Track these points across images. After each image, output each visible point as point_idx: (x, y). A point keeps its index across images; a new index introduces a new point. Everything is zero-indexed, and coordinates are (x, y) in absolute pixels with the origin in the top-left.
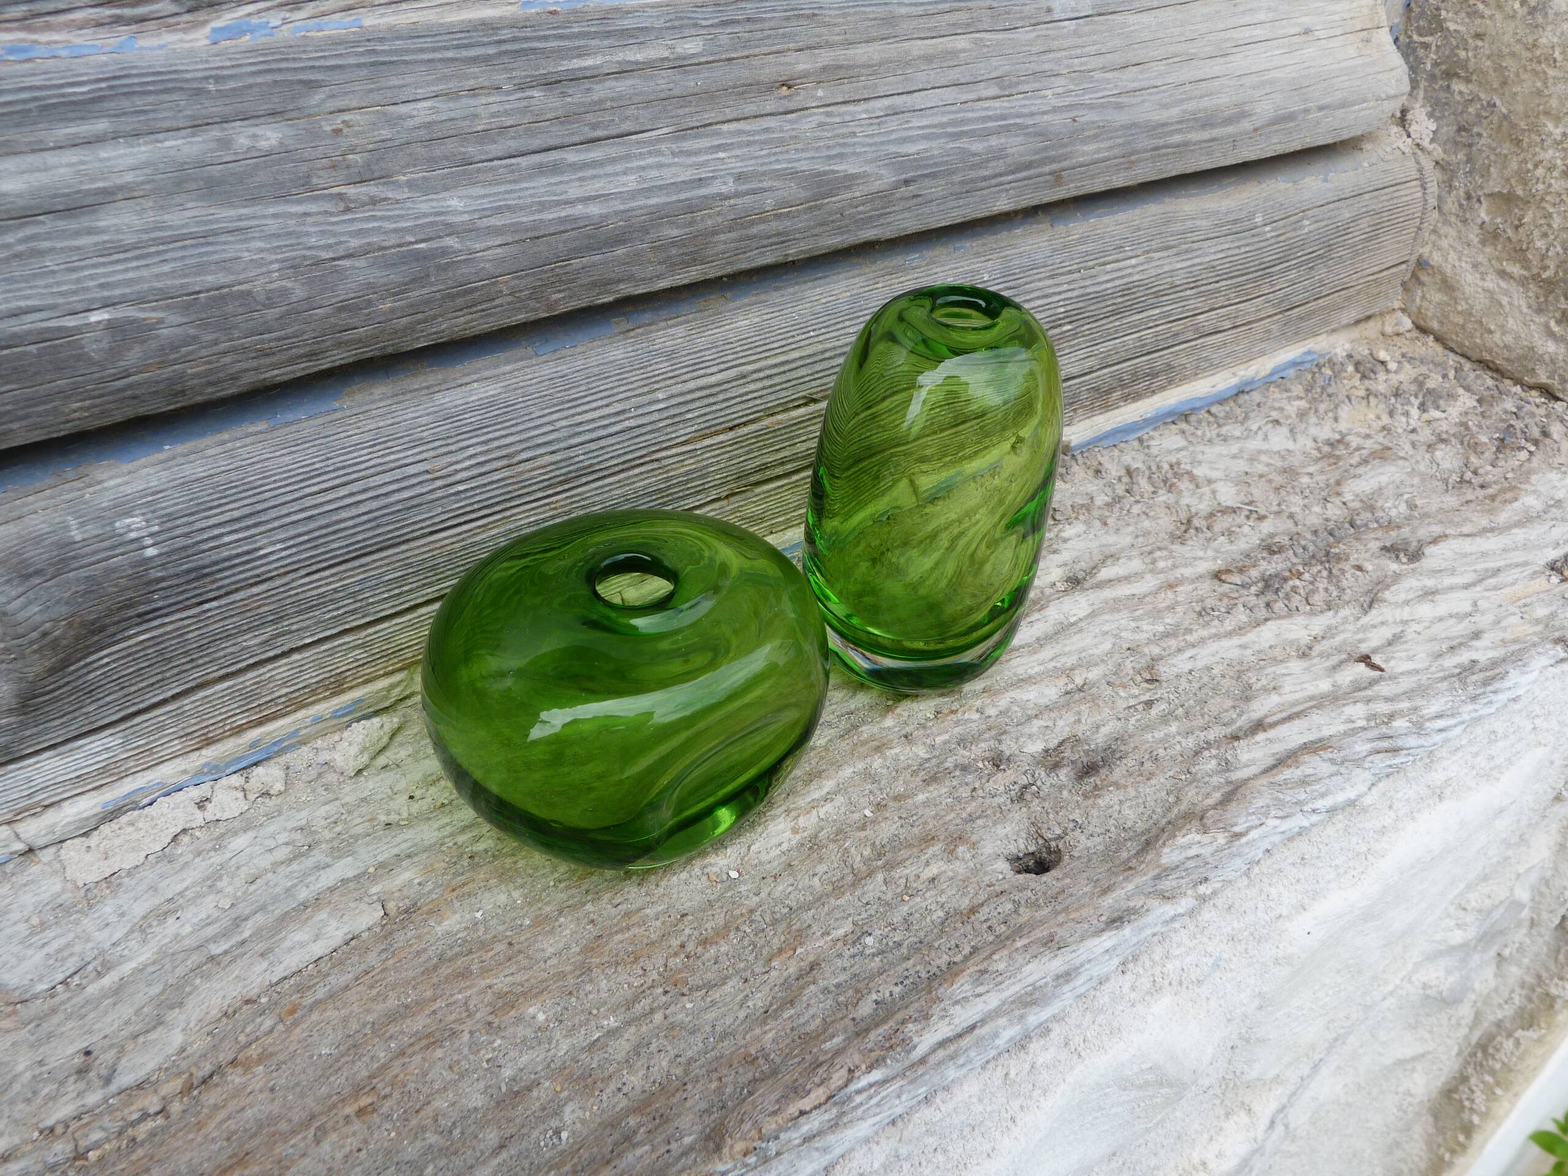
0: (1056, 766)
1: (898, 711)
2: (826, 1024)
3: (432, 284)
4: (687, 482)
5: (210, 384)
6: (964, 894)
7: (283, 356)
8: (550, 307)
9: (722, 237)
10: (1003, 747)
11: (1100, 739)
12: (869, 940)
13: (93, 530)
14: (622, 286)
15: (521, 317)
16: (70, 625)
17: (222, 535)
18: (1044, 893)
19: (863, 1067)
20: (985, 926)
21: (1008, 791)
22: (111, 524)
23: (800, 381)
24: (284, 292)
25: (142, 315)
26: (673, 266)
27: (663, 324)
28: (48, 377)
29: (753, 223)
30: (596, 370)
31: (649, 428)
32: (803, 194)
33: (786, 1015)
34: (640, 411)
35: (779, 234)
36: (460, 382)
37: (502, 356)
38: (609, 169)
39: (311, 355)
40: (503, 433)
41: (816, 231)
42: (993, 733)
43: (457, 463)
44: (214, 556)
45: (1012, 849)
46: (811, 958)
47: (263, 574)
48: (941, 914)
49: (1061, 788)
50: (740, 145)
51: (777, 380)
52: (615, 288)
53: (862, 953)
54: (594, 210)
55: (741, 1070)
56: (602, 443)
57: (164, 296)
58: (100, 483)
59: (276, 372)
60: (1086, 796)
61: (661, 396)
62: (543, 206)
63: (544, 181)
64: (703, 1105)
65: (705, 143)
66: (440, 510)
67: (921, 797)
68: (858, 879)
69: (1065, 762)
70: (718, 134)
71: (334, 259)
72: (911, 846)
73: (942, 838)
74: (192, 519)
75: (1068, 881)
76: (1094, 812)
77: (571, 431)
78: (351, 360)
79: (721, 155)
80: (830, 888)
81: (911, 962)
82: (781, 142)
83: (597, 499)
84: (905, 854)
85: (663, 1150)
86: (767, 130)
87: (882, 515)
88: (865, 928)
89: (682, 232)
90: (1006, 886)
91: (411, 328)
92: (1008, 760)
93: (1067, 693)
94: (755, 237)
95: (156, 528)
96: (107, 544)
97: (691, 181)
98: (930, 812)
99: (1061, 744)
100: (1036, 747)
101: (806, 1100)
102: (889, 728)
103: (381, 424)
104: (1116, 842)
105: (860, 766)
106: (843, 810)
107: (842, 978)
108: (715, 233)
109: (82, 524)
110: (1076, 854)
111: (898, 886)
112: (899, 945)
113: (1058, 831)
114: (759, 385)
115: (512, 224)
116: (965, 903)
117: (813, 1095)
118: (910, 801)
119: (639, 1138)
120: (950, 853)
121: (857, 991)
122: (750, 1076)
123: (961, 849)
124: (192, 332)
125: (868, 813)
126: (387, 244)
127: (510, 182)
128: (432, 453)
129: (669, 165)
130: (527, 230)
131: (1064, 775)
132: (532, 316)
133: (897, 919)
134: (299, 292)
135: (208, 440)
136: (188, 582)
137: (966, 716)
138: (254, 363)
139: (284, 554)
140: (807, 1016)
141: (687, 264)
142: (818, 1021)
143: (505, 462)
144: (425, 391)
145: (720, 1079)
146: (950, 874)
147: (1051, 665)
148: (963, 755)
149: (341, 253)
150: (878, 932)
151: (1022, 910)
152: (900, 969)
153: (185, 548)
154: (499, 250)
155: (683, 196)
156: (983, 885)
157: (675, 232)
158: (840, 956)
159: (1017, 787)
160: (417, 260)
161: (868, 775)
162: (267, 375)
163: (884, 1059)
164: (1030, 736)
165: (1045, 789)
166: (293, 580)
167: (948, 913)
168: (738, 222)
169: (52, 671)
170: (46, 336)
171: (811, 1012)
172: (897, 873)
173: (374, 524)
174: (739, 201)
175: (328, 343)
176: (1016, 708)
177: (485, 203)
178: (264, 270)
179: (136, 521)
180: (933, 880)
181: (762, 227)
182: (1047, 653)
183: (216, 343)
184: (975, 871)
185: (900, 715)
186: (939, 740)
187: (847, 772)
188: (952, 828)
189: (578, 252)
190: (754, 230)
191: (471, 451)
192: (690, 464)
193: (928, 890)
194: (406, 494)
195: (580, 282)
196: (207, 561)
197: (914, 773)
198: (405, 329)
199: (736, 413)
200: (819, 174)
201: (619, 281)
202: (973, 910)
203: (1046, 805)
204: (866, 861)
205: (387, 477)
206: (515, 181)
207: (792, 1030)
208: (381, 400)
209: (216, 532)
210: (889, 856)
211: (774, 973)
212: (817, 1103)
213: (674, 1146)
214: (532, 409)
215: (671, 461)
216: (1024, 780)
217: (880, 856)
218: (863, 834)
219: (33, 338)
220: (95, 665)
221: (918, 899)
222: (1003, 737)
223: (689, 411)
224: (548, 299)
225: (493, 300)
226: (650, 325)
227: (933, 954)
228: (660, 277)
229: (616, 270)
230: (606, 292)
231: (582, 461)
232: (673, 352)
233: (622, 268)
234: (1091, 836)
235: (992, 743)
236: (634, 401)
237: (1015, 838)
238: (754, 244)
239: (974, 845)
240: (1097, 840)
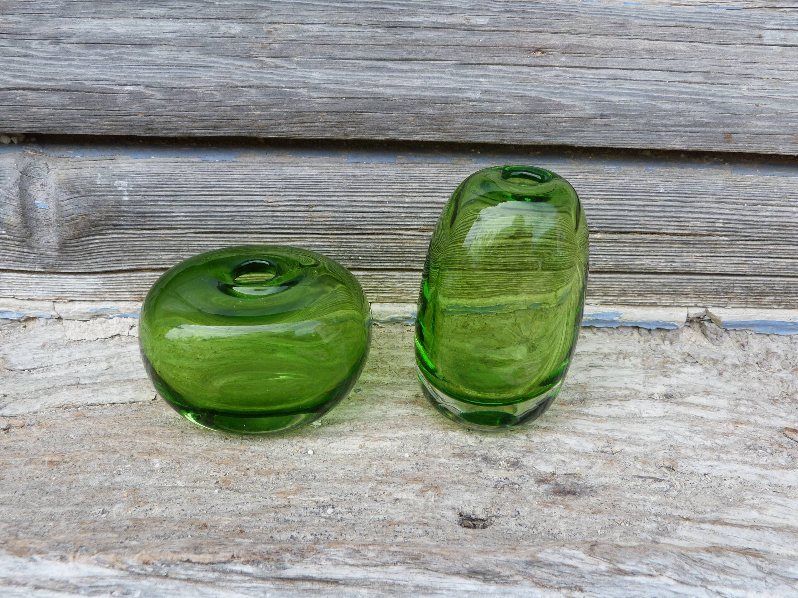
0: (544, 482)
3: (284, 108)
4: (416, 253)
5: (164, 128)
6: (404, 515)
7: (201, 124)
8: (346, 134)
9: (461, 120)
10: (524, 459)
11: (592, 482)
12: (330, 510)
13: (105, 181)
14: (390, 133)
15: (328, 135)
16: (83, 219)
17: (158, 201)
18: (448, 536)
19: (243, 559)
20: (394, 534)
21: (499, 481)
22: (114, 181)
24: (212, 95)
25: (146, 92)
26: (424, 128)
27: (425, 165)
28: (98, 108)
29: (483, 117)
30: (374, 177)
32: (524, 108)
34: (393, 205)
35: (499, 126)
36: (300, 164)
37: (328, 158)
38: (409, 75)
39: (214, 127)
40: (310, 194)
41: (525, 130)
43: (281, 201)
44: (152, 209)
45: (468, 511)
46: (291, 502)
47: (172, 225)
48: (381, 517)
49: (533, 493)
50: (496, 77)
52: (386, 132)
53: (318, 513)
54: (389, 91)
56: (365, 215)
57: (160, 87)
58: (118, 163)
59: (196, 131)
60: (541, 504)
61: (407, 200)
62: (361, 85)
63: (369, 74)
65: (476, 72)
66: (265, 222)
67: (442, 460)
69: (552, 482)
70: (486, 69)
71: (242, 87)
73: (427, 483)
74: (148, 189)
76: (536, 514)
77: (348, 203)
78: (234, 135)
79: (482, 80)
82: (526, 80)
83: (357, 244)
85: (121, 541)
86: (519, 72)
88: (335, 504)
89: (436, 112)
91: (268, 126)
92: (520, 467)
93: (602, 452)
94: (482, 124)
95: (131, 189)
96: (108, 189)
97: (453, 89)
98: (437, 469)
100: (546, 469)
101: (196, 556)
103: (251, 173)
105: (428, 432)
106: (395, 448)
108: (456, 117)
109: (103, 178)
110: (497, 529)
112: (342, 520)
113: (503, 513)
115: (339, 89)
116: (399, 519)
117: (202, 556)
118: (433, 459)
120: (422, 493)
121: (290, 527)
123: (431, 493)
124: (163, 103)
125: (407, 455)
126: (270, 85)
127: (351, 71)
128: (270, 193)
129: (446, 79)
130: (345, 93)
131: (543, 487)
133: (357, 508)
134: (218, 96)
135: (171, 159)
136: (137, 217)
138: (187, 124)
139: (184, 219)
141: (434, 130)
143: (307, 209)
144: (280, 164)
145: (180, 527)
146: (412, 502)
147: (604, 433)
148: (493, 452)
149: (246, 84)
150: (339, 509)
153: (140, 201)
154: (326, 100)
155: (444, 95)
156: (421, 515)
157: (431, 112)
158: (306, 509)
159: (506, 481)
160: (281, 95)
161: (427, 439)
162: (192, 131)
163: (259, 563)
164: (548, 461)
165: (523, 490)
166: (186, 233)
167: (385, 518)
168: (475, 114)
169: (75, 237)
170: (104, 91)
172: (383, 487)
173: (230, 218)
174: (479, 104)
175: (224, 124)
176: (554, 444)
177: (331, 78)
178: (208, 84)
179: (124, 183)
180: (397, 500)
181: (489, 120)
182: (608, 425)
183: (172, 110)
184: (427, 508)
187: (417, 432)
188: (439, 481)
189: (369, 110)
190: (484, 121)
191: (290, 198)
193: (389, 503)
194: (251, 209)
195: (365, 125)
196: (148, 210)
197: (454, 448)
198: (263, 126)
200: (540, 100)
201: (389, 130)
202: (398, 524)
203: (512, 497)
204: (376, 475)
205: (243, 198)
206: (353, 71)
209: (156, 198)
210: (389, 477)
212: (201, 561)
214: (330, 187)
215: (406, 237)
216: (515, 480)
217: (385, 475)
218: (388, 462)
219: (98, 91)
220: (93, 242)
221: (378, 504)
222: (528, 454)
223: (422, 213)
224: (345, 130)
225: (314, 123)
226: (418, 163)
227: (350, 531)
228: (415, 133)
229: (389, 123)
230: (380, 134)
231: (351, 221)
232: (424, 179)
233: (393, 123)
234: (520, 525)
235: (519, 455)
236: (390, 198)
237: (475, 505)
238: (481, 128)
239: (440, 495)
240: (522, 529)
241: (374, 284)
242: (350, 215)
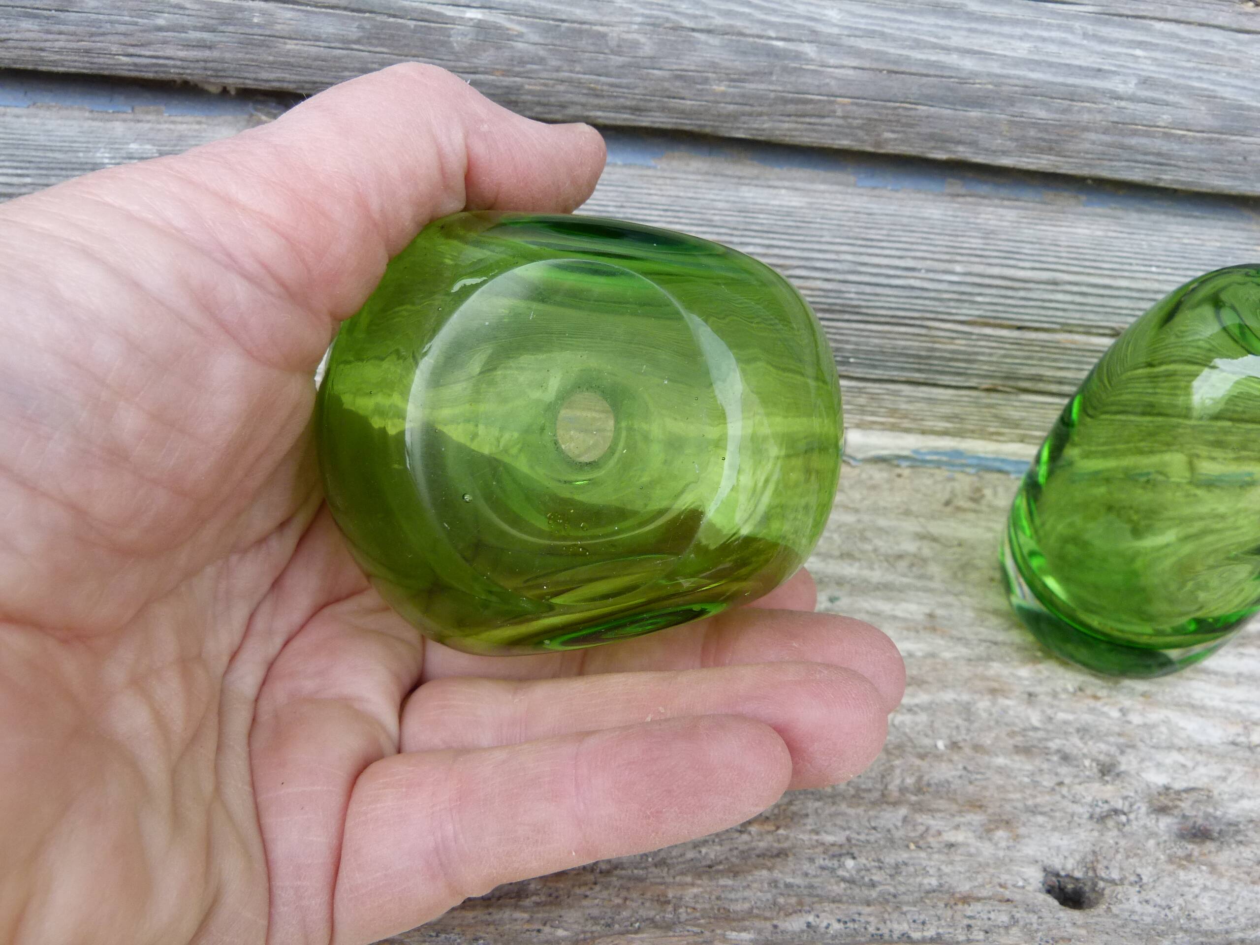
0: (1163, 810)
1: (1041, 667)
2: (749, 914)
3: (771, 83)
4: (951, 360)
5: (539, 104)
6: (970, 879)
7: (611, 103)
8: (878, 144)
9: (1093, 136)
10: (1123, 759)
11: (1234, 810)
12: (850, 863)
14: (961, 148)
15: (845, 143)
18: (1050, 929)
20: (966, 922)
21: (1094, 805)
23: (1116, 312)
24: (635, 45)
25: (508, 25)
26: (1024, 146)
27: (997, 202)
28: (414, 52)
29: (1135, 133)
30: (905, 220)
31: (932, 295)
32: (1210, 122)
33: (723, 881)
34: (931, 275)
35: (1159, 154)
36: (771, 183)
37: (822, 174)
38: (1006, 29)
39: (635, 110)
40: (787, 244)
41: (1204, 166)
42: (1122, 740)
45: (1057, 863)
46: (786, 845)
48: (934, 882)
49: (1153, 834)
50: (1166, 49)
51: (1091, 300)
52: (952, 146)
53: (833, 870)
54: (969, 64)
55: (648, 904)
56: (879, 290)
57: (534, 14)
59: (599, 114)
60: (1171, 860)
61: (958, 268)
62: (918, 44)
63: (931, 20)
64: (595, 912)
65: (1127, 34)
67: (1000, 761)
68: (884, 800)
69: (1176, 812)
70: (1148, 30)
71: (693, 30)
72: (955, 800)
73: (990, 811)
75: (1083, 932)
76: (1168, 881)
77: (853, 267)
78: (669, 126)
79: (1138, 52)
80: (852, 791)
81: (866, 910)
82: (1216, 60)
83: (853, 339)
84: (942, 804)
85: (536, 927)
86: (1206, 42)
87: (1141, 475)
88: (855, 850)
89: (1052, 116)
90: (1018, 897)
91: (734, 117)
92: (1118, 775)
93: (1234, 743)
94: (1130, 148)
97: (1087, 69)
98: (999, 780)
99: (1188, 790)
100: (1157, 779)
102: (1020, 678)
103: (682, 194)
104: (1169, 923)
105: (965, 697)
106: (920, 728)
107: (798, 881)
108: (1086, 129)
110: (1115, 910)
111: (915, 830)
112: (873, 885)
113: (1115, 875)
114: (1068, 298)
115: (877, 52)
116: (965, 887)
118: (986, 758)
119: (527, 902)
120: (986, 832)
121: (800, 903)
122: (652, 913)
123: (1001, 834)
124: (542, 53)
125: (941, 744)
126: (748, 31)
127: (899, 11)
129: (1074, 45)
130: (888, 62)
131: (1165, 823)
132: (856, 146)
133: (890, 859)
134: (648, 48)
137: (1106, 709)
138: (583, 100)
140: (739, 895)
141: (1042, 151)
142: (746, 906)
144: (736, 180)
145: (626, 899)
146: (973, 850)
147: (1235, 707)
148: (1074, 744)
149: (702, 26)
150: (863, 861)
151: (1014, 930)
152: (854, 909)
154: (851, 72)
155: (1070, 81)
156: (996, 881)
157: (1042, 114)
158: (811, 860)
159: (1106, 807)
160: (768, 55)
161: (967, 711)
164: (1159, 765)
165: (1135, 825)
167: (941, 885)
168: (1119, 127)
170: (426, 17)
171: (747, 893)
172: (923, 819)
174: (1130, 106)
175: (654, 104)
176: (1164, 729)
177: (862, 24)
178: (627, 19)
180: (951, 845)
181: (1144, 141)
182: (1239, 693)
183: (558, 69)
184: (1000, 863)
185: (1039, 672)
186: (1061, 716)
187: (949, 696)
188: (1008, 807)
189: (930, 100)
190: (1133, 141)
192: (960, 345)
193: (939, 852)
195: (918, 129)
197: (1012, 734)
198: (729, 116)
199: (1029, 315)
200: (1241, 107)
201: (960, 142)
202: (966, 900)
203: (1123, 843)
204: (903, 790)
206: (903, 12)
207: (718, 898)
208: (693, 173)
210: (928, 797)
211: (745, 837)
213: (547, 929)
214: (825, 233)
215: (941, 334)
216: (1119, 804)
217: (919, 790)
218: (918, 762)
219: (415, 15)
221: (923, 855)
222: (1129, 750)
223: (980, 294)
224: (879, 135)
225: (824, 117)
226: (984, 197)
227: (895, 915)
228: (1004, 153)
229: (962, 130)
230: (941, 149)
231: (851, 299)
232: (992, 232)
233: (969, 131)
234: (1147, 902)
235: (1113, 750)
236: (929, 263)
237: (1066, 854)
238: (1126, 155)
239: (1017, 838)
240: (1150, 909)
241: (862, 401)
242: (853, 288)
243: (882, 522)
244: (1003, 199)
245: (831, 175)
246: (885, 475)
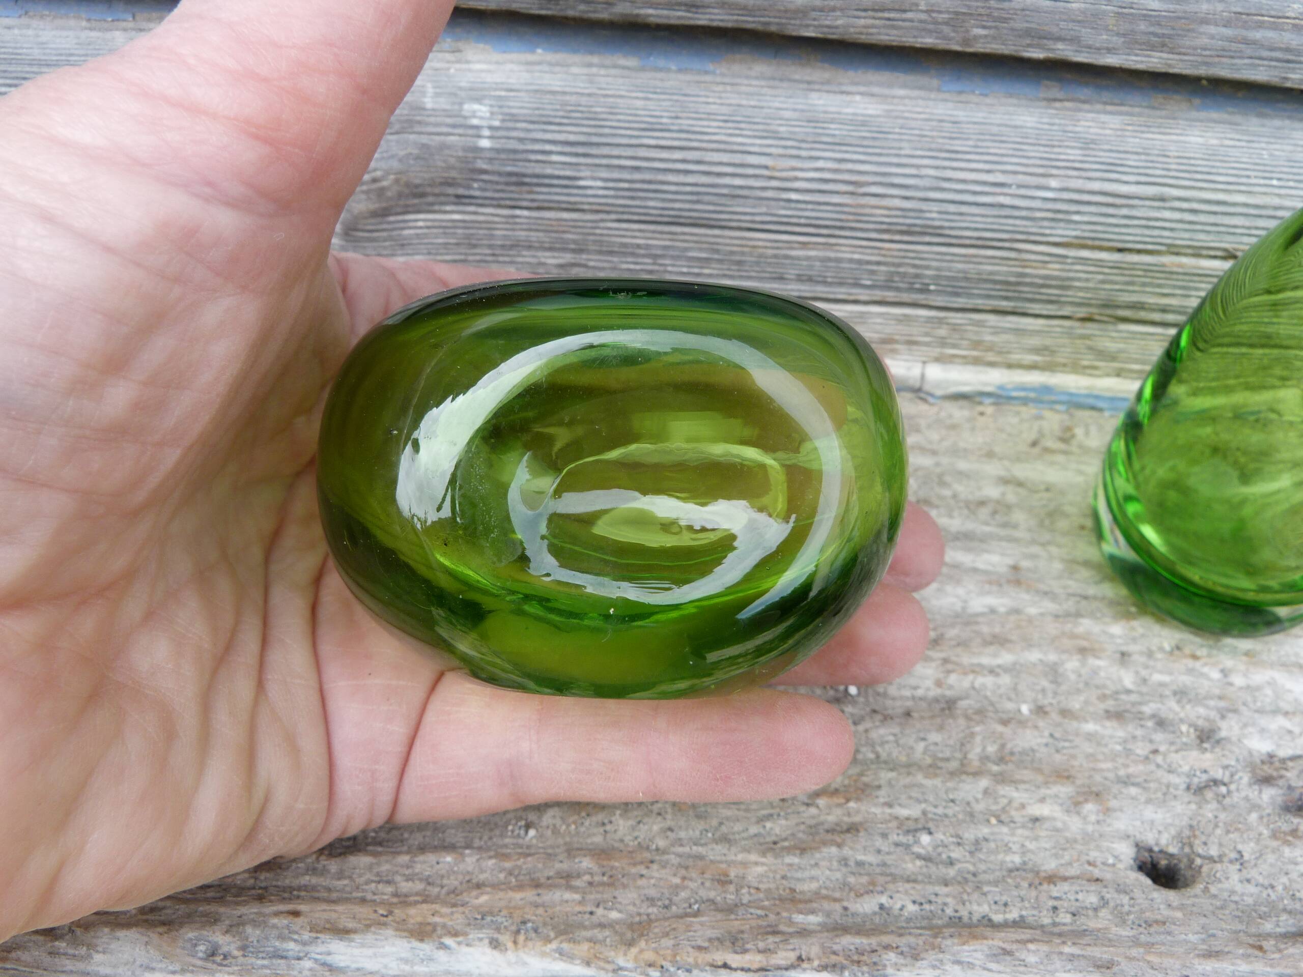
0: (1267, 780)
1: (1135, 623)
2: (818, 896)
4: (1042, 286)
6: (1056, 856)
8: (966, 42)
9: (1212, 29)
10: (1223, 725)
12: (925, 839)
13: (443, 103)
14: (1060, 46)
15: (928, 41)
16: (397, 181)
17: (550, 153)
18: (1142, 911)
19: (816, 963)
20: (1051, 903)
21: (1191, 775)
22: (461, 104)
23: (1231, 231)
26: (1132, 42)
27: (1099, 107)
29: (1260, 25)
30: (995, 129)
31: (1024, 213)
33: (789, 859)
34: (1023, 192)
35: (1287, 50)
36: (844, 88)
37: (901, 77)
39: (690, 6)
40: (863, 158)
42: (1222, 704)
43: (802, 170)
44: (538, 169)
45: (1150, 838)
46: (857, 819)
47: (575, 203)
48: (1017, 859)
49: (1255, 807)
51: (1202, 218)
52: (1050, 44)
53: (907, 847)
55: (708, 884)
56: (964, 209)
58: (468, 62)
59: (650, 11)
60: (1274, 835)
61: (1054, 183)
64: (652, 892)
66: (764, 210)
67: (1090, 727)
68: (963, 771)
69: (1281, 782)
72: (1039, 770)
73: (1078, 782)
74: (531, 126)
75: (1179, 915)
76: (1271, 858)
77: (935, 183)
78: (730, 25)
80: (929, 761)
81: (945, 890)
83: (934, 264)
84: (1026, 774)
85: (589, 909)
87: (1252, 413)
88: (931, 825)
89: (1167, 7)
90: (1108, 876)
91: (803, 12)
92: (1218, 742)
94: (1255, 42)
95: (497, 123)
96: (449, 121)
98: (1088, 748)
99: (1293, 758)
100: (1260, 746)
101: (738, 957)
102: (1112, 636)
103: (744, 102)
104: (1272, 905)
105: (1052, 657)
106: (1002, 691)
107: (871, 858)
108: (1205, 21)
109: (437, 95)
110: (1213, 890)
111: (997, 803)
112: (951, 863)
113: (1214, 852)
114: (1177, 216)
116: (1050, 865)
117: (747, 957)
118: (1075, 724)
119: (577, 883)
120: (1075, 805)
121: (873, 883)
122: (712, 894)
123: (1090, 807)
125: (1025, 709)
128: (781, 151)
131: (1268, 795)
132: (941, 45)
133: (969, 834)
135: (577, 58)
136: (507, 184)
137: (1206, 670)
139: (601, 192)
140: (806, 874)
141: (1153, 48)
142: (814, 886)
143: (850, 188)
144: (805, 86)
145: (684, 878)
146: (1059, 825)
148: (1171, 708)
150: (940, 836)
151: (1103, 913)
152: (930, 889)
153: (515, 151)
156: (1084, 858)
158: (884, 836)
159: (1204, 777)
161: (1054, 672)
162: (643, 12)
163: (843, 968)
164: (1262, 731)
165: (1236, 798)
166: (602, 221)
167: (1025, 863)
168: (1243, 18)
169: (374, 214)
171: (815, 872)
172: (1006, 791)
173: (695, 198)
176: (1268, 691)
179: (482, 110)
180: (1036, 820)
181: (1270, 34)
184: (1088, 838)
185: (1133, 629)
186: (1157, 677)
187: (1034, 656)
188: (1098, 778)
190: (1258, 35)
191: (820, 164)
192: (1054, 269)
193: (1023, 826)
194: (738, 182)
195: (1012, 24)
196: (529, 171)
197: (1103, 698)
199: (1132, 235)
201: (1059, 39)
202: (1052, 879)
203: (1222, 816)
204: (985, 759)
205: (725, 158)
207: (784, 877)
208: (757, 78)
209: (548, 147)
210: (1010, 766)
211: (813, 811)
212: (746, 966)
213: (600, 911)
214: (904, 145)
215: (1033, 257)
216: (1219, 774)
217: (1001, 760)
218: (1000, 728)
220: (411, 224)
221: (1005, 830)
222: (1230, 715)
223: (1078, 213)
224: (967, 31)
225: (905, 11)
226: (1084, 102)
227: (975, 896)
228: (1109, 50)
229: (1063, 25)
230: (1039, 46)
231: (933, 219)
232: (1093, 142)
233: (1071, 25)
234: (1248, 881)
235: (1213, 714)
236: (1021, 178)
237: (1161, 828)
238: (1249, 52)
239: (1108, 811)
240: (1251, 889)
241: (943, 332)
242: (935, 207)
243: (962, 465)
244: (1105, 103)
245: (910, 78)
246: (966, 413)
